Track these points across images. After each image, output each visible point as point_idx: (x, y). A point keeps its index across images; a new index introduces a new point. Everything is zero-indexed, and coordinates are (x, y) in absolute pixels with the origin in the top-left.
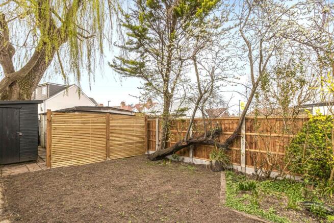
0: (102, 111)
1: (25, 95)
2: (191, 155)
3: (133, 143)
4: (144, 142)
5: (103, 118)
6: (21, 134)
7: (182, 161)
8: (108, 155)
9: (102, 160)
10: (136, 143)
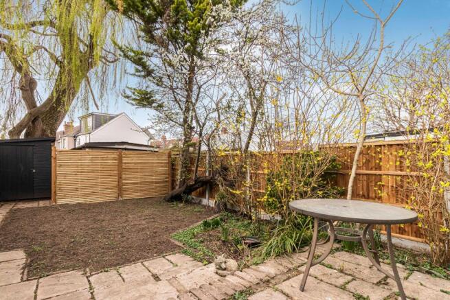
0: (116, 147)
1: (49, 131)
2: (207, 196)
3: (152, 183)
4: (166, 181)
5: (114, 155)
6: (34, 171)
7: (199, 203)
8: (120, 194)
9: (113, 199)
10: (156, 182)
